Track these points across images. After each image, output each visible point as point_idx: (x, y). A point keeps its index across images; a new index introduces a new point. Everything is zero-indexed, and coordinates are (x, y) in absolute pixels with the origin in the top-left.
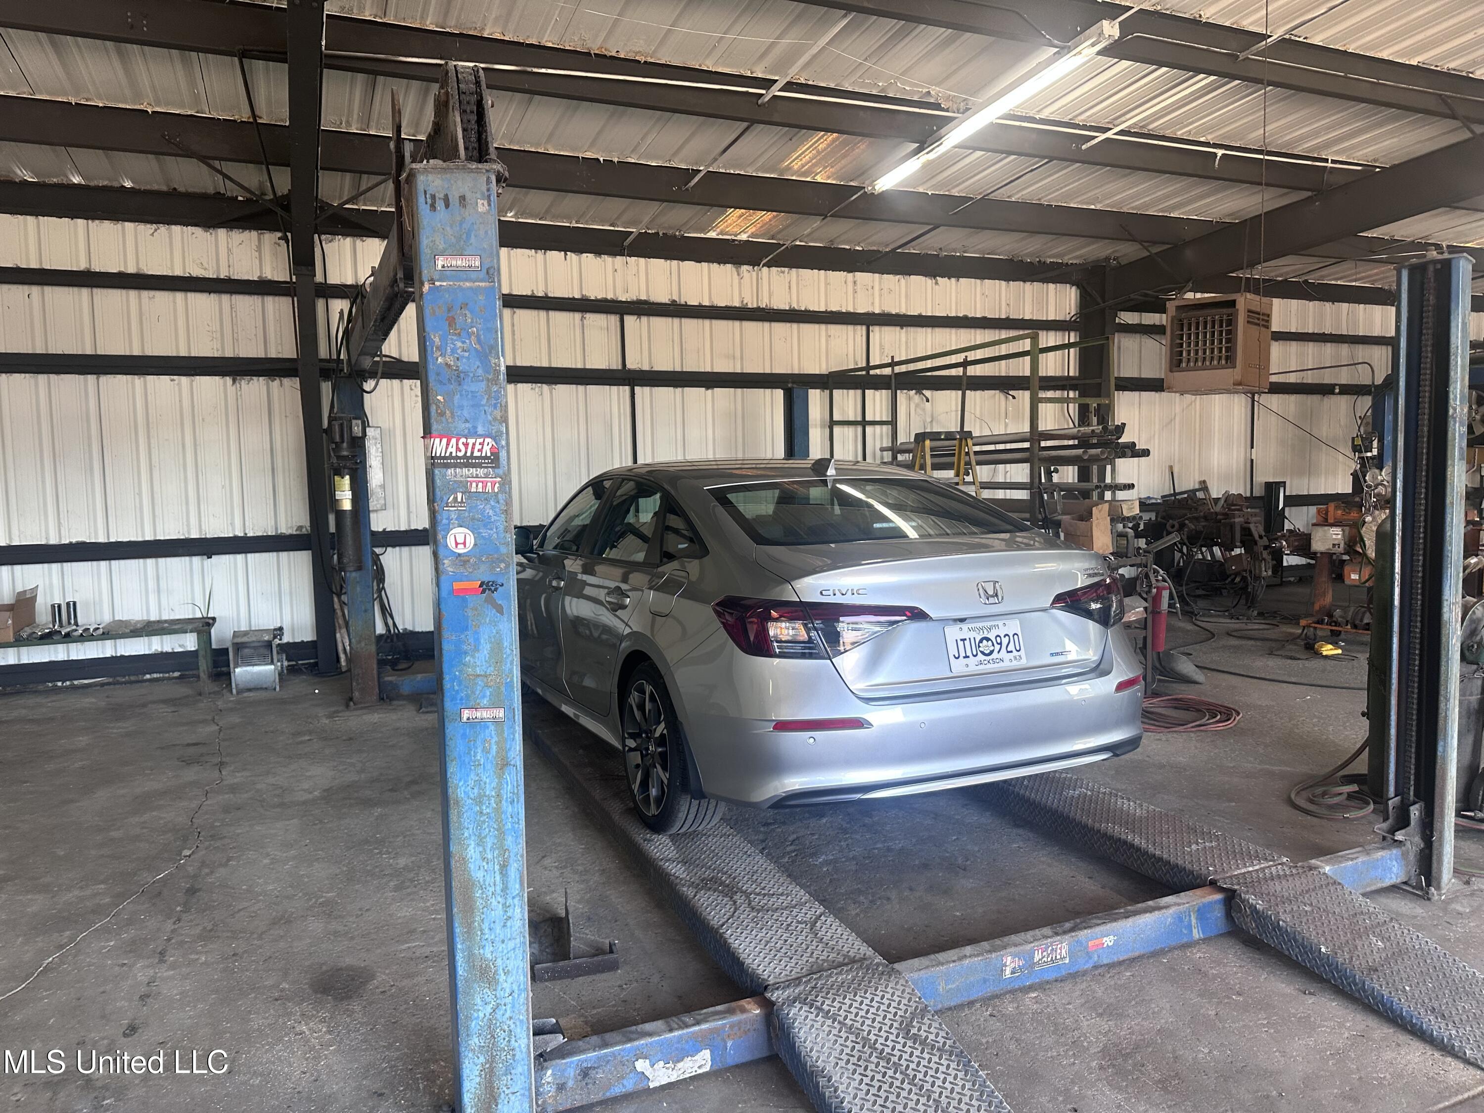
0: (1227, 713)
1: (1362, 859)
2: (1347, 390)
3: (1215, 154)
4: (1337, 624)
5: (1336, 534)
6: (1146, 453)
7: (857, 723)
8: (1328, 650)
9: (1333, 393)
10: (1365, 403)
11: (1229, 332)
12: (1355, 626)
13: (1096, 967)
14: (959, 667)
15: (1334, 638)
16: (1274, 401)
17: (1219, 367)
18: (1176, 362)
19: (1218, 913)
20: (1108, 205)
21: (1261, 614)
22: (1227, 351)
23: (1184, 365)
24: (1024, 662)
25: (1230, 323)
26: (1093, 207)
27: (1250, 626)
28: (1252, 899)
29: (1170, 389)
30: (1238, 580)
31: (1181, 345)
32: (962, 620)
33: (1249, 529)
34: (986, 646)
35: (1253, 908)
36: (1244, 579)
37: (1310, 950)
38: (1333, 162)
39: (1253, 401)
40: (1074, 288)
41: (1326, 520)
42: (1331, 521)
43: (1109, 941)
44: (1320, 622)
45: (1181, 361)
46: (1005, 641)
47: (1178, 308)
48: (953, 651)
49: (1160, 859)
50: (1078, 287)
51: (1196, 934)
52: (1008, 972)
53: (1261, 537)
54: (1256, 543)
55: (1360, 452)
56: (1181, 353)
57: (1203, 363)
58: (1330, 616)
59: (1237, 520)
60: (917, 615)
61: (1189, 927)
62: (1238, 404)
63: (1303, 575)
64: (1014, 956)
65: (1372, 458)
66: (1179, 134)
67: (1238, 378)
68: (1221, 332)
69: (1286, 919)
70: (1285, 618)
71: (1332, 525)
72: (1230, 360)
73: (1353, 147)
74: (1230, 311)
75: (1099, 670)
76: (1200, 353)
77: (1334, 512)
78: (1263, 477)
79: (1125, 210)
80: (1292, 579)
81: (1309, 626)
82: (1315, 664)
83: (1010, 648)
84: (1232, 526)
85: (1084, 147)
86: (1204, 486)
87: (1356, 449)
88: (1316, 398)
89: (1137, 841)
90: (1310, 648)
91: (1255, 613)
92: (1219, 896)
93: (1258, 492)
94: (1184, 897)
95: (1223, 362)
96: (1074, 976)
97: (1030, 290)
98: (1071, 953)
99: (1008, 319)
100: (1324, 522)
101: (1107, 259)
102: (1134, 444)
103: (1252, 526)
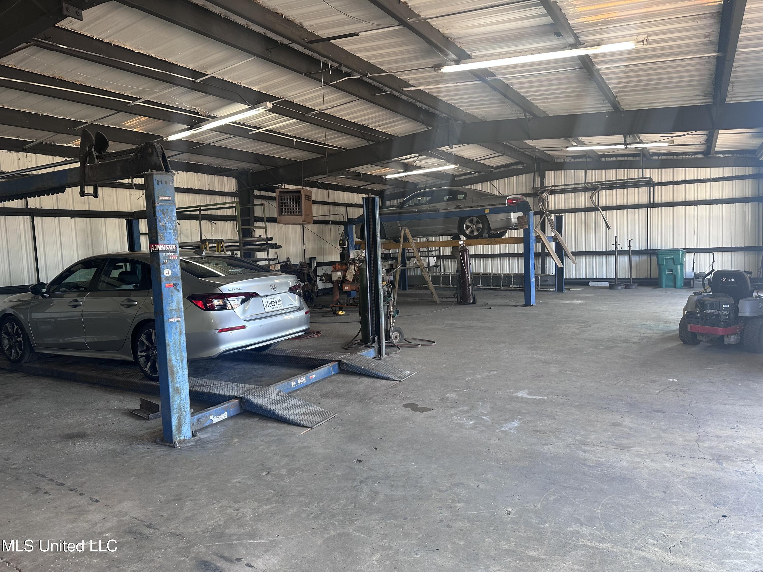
0: (318, 333)
1: (366, 351)
2: (335, 223)
3: (294, 140)
4: (342, 304)
5: (339, 274)
6: (280, 247)
7: (244, 327)
8: (341, 313)
9: (329, 224)
10: (342, 228)
11: (299, 202)
12: (347, 305)
13: (312, 384)
14: (267, 310)
15: (341, 309)
16: (311, 227)
17: (296, 215)
18: (281, 213)
19: (337, 367)
20: (252, 150)
21: (315, 306)
22: (299, 209)
23: (284, 214)
24: (282, 308)
25: (299, 199)
26: (246, 150)
27: (313, 310)
28: (345, 361)
29: (279, 223)
30: (307, 293)
31: (282, 206)
32: (267, 296)
33: (309, 274)
34: (273, 304)
35: (346, 363)
36: (309, 292)
37: (359, 368)
38: (330, 146)
39: (303, 227)
40: (234, 179)
41: (336, 269)
42: (337, 269)
43: (314, 376)
44: (337, 304)
45: (282, 212)
46: (277, 301)
47: (280, 192)
48: (265, 305)
49: (320, 359)
50: (236, 179)
51: (333, 373)
52: (293, 386)
53: (314, 277)
54: (312, 279)
55: (342, 246)
56: (282, 209)
57: (290, 213)
58: (340, 302)
59: (305, 271)
60: (256, 295)
61: (331, 372)
62: (298, 228)
63: (325, 292)
64: (294, 381)
65: (346, 248)
66: (281, 131)
67: (303, 219)
68: (296, 203)
69: (353, 363)
70: (324, 306)
71: (338, 271)
72: (300, 212)
73: (336, 141)
74: (298, 194)
75: (300, 309)
76: (289, 209)
77: (338, 267)
78: (308, 256)
79: (257, 152)
80: (321, 294)
81: (333, 306)
82: (338, 317)
83: (279, 303)
84: (304, 274)
85: (250, 133)
86: (288, 260)
87: (340, 245)
88: (324, 225)
89: (312, 357)
90: (335, 313)
91: (314, 305)
92: (337, 363)
93: (307, 261)
94: (329, 364)
95: (298, 213)
96: (307, 386)
97: (217, 178)
98: (306, 380)
99: (209, 190)
100: (335, 270)
101: (248, 169)
102: (276, 244)
103: (310, 273)
